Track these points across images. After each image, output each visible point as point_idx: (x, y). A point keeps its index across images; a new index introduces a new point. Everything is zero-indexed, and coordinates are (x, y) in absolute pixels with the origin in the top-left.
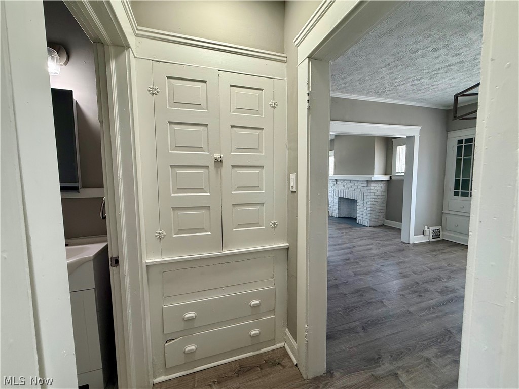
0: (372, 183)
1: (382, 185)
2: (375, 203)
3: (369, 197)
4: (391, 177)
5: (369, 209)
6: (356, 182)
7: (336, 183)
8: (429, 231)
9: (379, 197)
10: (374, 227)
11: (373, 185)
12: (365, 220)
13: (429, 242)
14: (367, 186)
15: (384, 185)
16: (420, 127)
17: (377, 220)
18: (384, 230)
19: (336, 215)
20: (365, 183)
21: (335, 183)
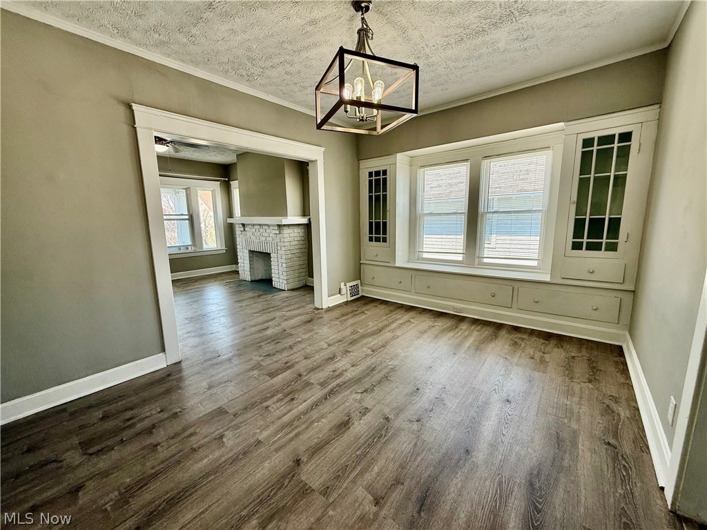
0: (284, 228)
1: (299, 230)
2: (293, 256)
3: (283, 249)
4: (310, 219)
5: (284, 265)
6: (267, 227)
7: (244, 230)
8: (346, 289)
9: (296, 247)
10: (293, 290)
11: (286, 231)
12: (281, 281)
13: (347, 303)
14: (280, 233)
15: (303, 230)
16: (323, 149)
17: (297, 279)
18: (304, 293)
19: (248, 278)
20: (276, 228)
21: (242, 229)
